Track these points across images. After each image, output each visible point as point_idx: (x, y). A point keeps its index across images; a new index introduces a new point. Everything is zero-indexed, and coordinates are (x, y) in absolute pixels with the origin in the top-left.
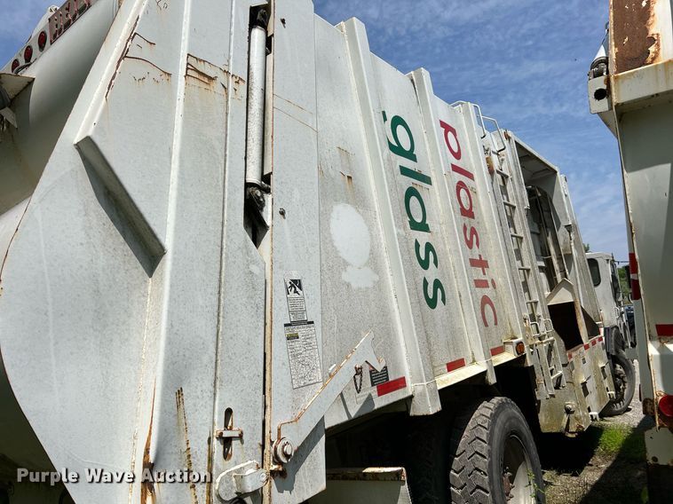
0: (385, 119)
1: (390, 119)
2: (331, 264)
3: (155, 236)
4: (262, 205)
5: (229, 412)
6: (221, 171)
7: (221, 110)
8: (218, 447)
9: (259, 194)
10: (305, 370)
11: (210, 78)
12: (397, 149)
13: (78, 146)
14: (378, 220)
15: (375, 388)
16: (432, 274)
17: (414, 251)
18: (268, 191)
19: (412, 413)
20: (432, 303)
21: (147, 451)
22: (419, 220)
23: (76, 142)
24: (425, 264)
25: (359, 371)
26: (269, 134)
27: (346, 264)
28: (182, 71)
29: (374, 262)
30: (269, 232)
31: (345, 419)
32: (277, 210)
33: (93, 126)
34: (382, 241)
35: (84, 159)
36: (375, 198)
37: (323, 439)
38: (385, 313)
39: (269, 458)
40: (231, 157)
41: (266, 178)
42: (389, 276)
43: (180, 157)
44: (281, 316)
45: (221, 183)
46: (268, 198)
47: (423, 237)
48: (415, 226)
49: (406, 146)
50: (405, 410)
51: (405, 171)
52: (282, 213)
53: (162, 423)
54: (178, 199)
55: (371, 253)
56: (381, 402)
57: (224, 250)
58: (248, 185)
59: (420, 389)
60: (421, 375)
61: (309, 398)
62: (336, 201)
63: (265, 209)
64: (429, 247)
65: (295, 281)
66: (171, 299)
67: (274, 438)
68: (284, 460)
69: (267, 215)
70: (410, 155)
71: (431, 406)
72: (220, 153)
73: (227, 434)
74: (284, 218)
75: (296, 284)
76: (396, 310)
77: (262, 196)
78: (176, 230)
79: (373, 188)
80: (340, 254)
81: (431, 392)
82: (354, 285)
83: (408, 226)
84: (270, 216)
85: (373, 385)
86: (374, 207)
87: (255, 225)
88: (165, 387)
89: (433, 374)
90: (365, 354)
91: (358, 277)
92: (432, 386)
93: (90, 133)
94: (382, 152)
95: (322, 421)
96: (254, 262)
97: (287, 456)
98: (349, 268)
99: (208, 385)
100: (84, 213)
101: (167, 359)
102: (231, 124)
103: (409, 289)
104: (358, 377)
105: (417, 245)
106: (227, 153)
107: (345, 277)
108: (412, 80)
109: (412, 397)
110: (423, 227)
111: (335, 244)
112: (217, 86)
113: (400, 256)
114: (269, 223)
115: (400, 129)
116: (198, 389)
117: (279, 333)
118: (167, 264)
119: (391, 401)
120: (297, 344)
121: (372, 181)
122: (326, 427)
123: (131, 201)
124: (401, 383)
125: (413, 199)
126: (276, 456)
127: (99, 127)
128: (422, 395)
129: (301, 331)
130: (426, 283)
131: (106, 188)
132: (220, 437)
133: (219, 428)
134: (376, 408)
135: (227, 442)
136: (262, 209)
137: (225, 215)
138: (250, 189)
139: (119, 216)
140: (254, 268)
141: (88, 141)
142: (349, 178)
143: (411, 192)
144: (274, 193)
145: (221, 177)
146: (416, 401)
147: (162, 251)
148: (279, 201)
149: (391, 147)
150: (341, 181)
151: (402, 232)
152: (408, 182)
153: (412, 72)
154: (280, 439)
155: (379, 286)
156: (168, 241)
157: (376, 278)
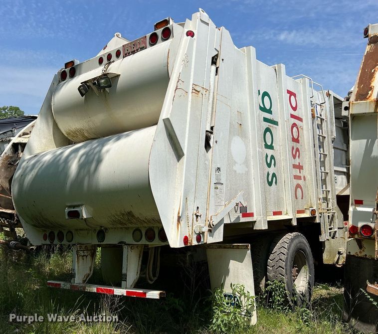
0: (259, 94)
1: (261, 93)
2: (230, 163)
3: (182, 150)
4: (210, 138)
5: (198, 208)
6: (199, 127)
7: (201, 104)
8: (195, 216)
9: (210, 135)
10: (219, 201)
11: (199, 92)
12: (263, 109)
14: (251, 144)
15: (241, 214)
16: (272, 170)
17: (265, 159)
18: (212, 133)
19: (254, 229)
20: (270, 184)
21: (179, 213)
22: (269, 144)
23: (163, 118)
24: (269, 165)
25: (237, 205)
27: (235, 163)
28: (191, 91)
29: (246, 162)
30: (211, 149)
31: (230, 222)
33: (169, 115)
34: (251, 154)
35: (165, 124)
36: (250, 133)
37: (223, 224)
38: (248, 185)
39: (207, 225)
41: (212, 128)
42: (252, 169)
43: (189, 123)
44: (214, 181)
46: (212, 136)
47: (270, 152)
48: (267, 147)
49: (268, 107)
50: (251, 226)
51: (266, 120)
52: (216, 142)
53: (183, 206)
54: (188, 138)
55: (246, 159)
56: (243, 220)
58: (207, 131)
59: (259, 219)
60: (260, 213)
61: (221, 209)
62: (234, 135)
63: (211, 140)
64: (272, 157)
65: (218, 168)
66: (186, 170)
67: (209, 219)
68: (212, 226)
69: (211, 143)
70: (269, 112)
71: (265, 227)
72: (200, 120)
73: (197, 214)
74: (217, 144)
75: (219, 169)
76: (254, 185)
78: (188, 148)
80: (233, 158)
81: (264, 220)
82: (238, 172)
83: (264, 147)
85: (241, 213)
87: (207, 146)
88: (184, 196)
89: (266, 215)
90: (239, 198)
91: (239, 168)
92: (265, 218)
93: (169, 117)
94: (256, 112)
95: (223, 220)
96: (207, 160)
97: (213, 225)
98: (236, 165)
99: (193, 198)
100: (164, 141)
101: (184, 188)
103: (260, 176)
104: (236, 207)
105: (267, 156)
106: (202, 120)
107: (235, 168)
108: (275, 70)
109: (256, 221)
110: (271, 147)
111: (232, 154)
112: (200, 94)
113: (258, 161)
114: (211, 145)
115: (266, 98)
116: (191, 198)
117: (213, 186)
118: (184, 159)
119: (247, 221)
120: (218, 191)
122: (224, 223)
124: (251, 215)
125: (268, 134)
126: (210, 225)
128: (260, 221)
129: (219, 186)
130: (268, 174)
131: (169, 133)
132: (195, 214)
133: (195, 212)
134: (241, 221)
135: (197, 216)
137: (200, 143)
138: (207, 133)
140: (206, 162)
141: (168, 119)
142: (240, 124)
143: (268, 130)
144: (214, 134)
145: (199, 129)
146: (257, 224)
147: (183, 155)
148: (215, 137)
149: (261, 108)
150: (237, 126)
151: (260, 150)
152: (266, 125)
153: (276, 65)
154: (211, 220)
155: (248, 173)
156: (185, 151)
157: (247, 169)
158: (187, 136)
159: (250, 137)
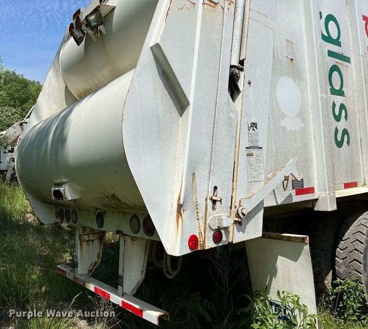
0: (321, 17)
1: (324, 16)
2: (274, 115)
3: (185, 96)
4: (238, 78)
5: (216, 188)
6: (218, 59)
7: (220, 22)
8: (210, 203)
9: (237, 72)
10: (255, 174)
11: (216, 4)
12: (327, 39)
13: (152, 48)
14: (308, 88)
15: (294, 191)
16: (342, 125)
17: (331, 109)
18: (242, 70)
19: (316, 209)
20: (339, 144)
21: (179, 199)
22: (337, 88)
23: (151, 46)
24: (338, 118)
25: (286, 178)
26: (245, 35)
27: (284, 115)
28: (201, 1)
29: (302, 115)
30: (241, 94)
31: (275, 204)
32: (247, 81)
33: (160, 38)
34: (309, 102)
35: (154, 55)
36: (308, 73)
37: (262, 211)
38: (306, 148)
39: (234, 214)
40: (224, 50)
41: (242, 62)
42: (311, 124)
43: (199, 52)
44: (245, 143)
45: (218, 67)
46: (242, 74)
47: (339, 100)
48: (334, 92)
49: (334, 36)
50: (311, 206)
51: (331, 54)
52: (249, 83)
53: (186, 187)
54: (197, 76)
55: (301, 109)
56: (297, 199)
57: (217, 104)
58: (232, 67)
59: (323, 195)
60: (325, 187)
61: (256, 188)
62: (281, 75)
63: (239, 81)
64: (342, 107)
65: (254, 124)
66: (192, 129)
67: (237, 205)
68: (242, 216)
69: (241, 84)
70: (337, 42)
71: (332, 207)
72: (218, 49)
73: (214, 198)
74: (250, 86)
75: (254, 125)
76: (314, 147)
77: (239, 73)
78: (195, 93)
79: (307, 66)
80: (281, 109)
81: (331, 198)
82: (288, 129)
83: (329, 92)
84: (242, 85)
85: (293, 188)
86: (306, 79)
87: (234, 89)
88: (188, 171)
89: (334, 188)
90: (291, 169)
91: (290, 124)
92: (332, 195)
93: (158, 41)
94: (317, 41)
95: (262, 202)
96: (232, 111)
97: (244, 215)
98: (285, 118)
99: (206, 173)
100: (153, 83)
101: (189, 158)
102: (225, 30)
103: (324, 134)
104: (285, 182)
105: (334, 105)
106: (222, 48)
107: (283, 123)
109: (317, 200)
110: (340, 93)
111: (278, 103)
112: (219, 7)
113: (321, 112)
114: (241, 88)
115: (331, 24)
116: (202, 174)
117: (243, 152)
118: (190, 110)
119: (303, 200)
120: (252, 159)
121: (307, 61)
122: (264, 206)
123: (175, 77)
124: (311, 190)
125: (335, 74)
126: (238, 214)
127: (162, 38)
128: (325, 199)
129: (254, 152)
130: (337, 131)
131: (163, 70)
132: (211, 199)
133: (211, 194)
134: (294, 201)
135: (214, 202)
136: (238, 81)
137: (219, 84)
138: (233, 69)
139: (168, 85)
140: (232, 115)
141: (157, 45)
142: (292, 59)
143: (334, 68)
144: (246, 71)
145: (218, 62)
146: (318, 202)
147: (188, 104)
148: (248, 76)
149: (324, 37)
150: (286, 61)
151: (324, 96)
152: (333, 61)
154: (240, 206)
155: (304, 131)
156: (191, 98)
157: (303, 125)
158: (194, 73)
159: (308, 78)
